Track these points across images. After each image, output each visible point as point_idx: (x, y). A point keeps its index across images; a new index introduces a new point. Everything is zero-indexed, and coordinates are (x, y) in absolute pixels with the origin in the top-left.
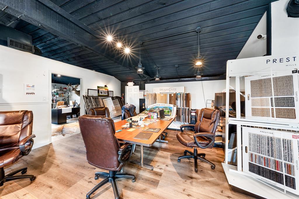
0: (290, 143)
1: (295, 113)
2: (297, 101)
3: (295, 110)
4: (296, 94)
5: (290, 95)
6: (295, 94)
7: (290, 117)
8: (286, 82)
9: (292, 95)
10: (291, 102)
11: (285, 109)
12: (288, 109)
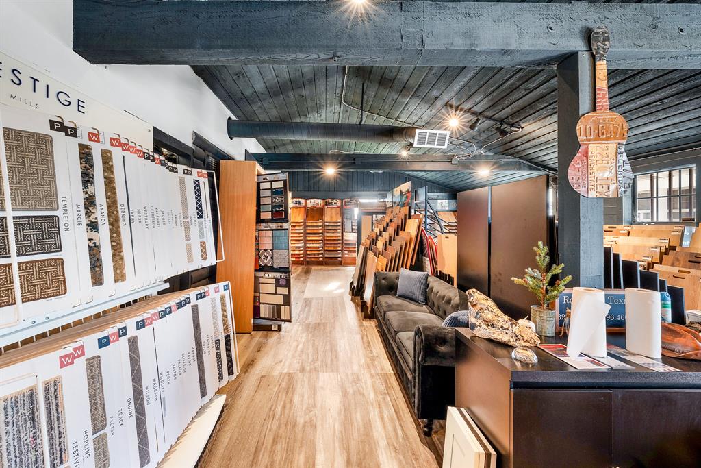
0: (55, 390)
1: (63, 275)
2: (67, 230)
3: (63, 264)
4: (65, 205)
5: (47, 209)
6: (61, 204)
7: (50, 291)
8: (31, 155)
9: (53, 209)
10: (52, 235)
11: (32, 262)
12: (44, 261)
